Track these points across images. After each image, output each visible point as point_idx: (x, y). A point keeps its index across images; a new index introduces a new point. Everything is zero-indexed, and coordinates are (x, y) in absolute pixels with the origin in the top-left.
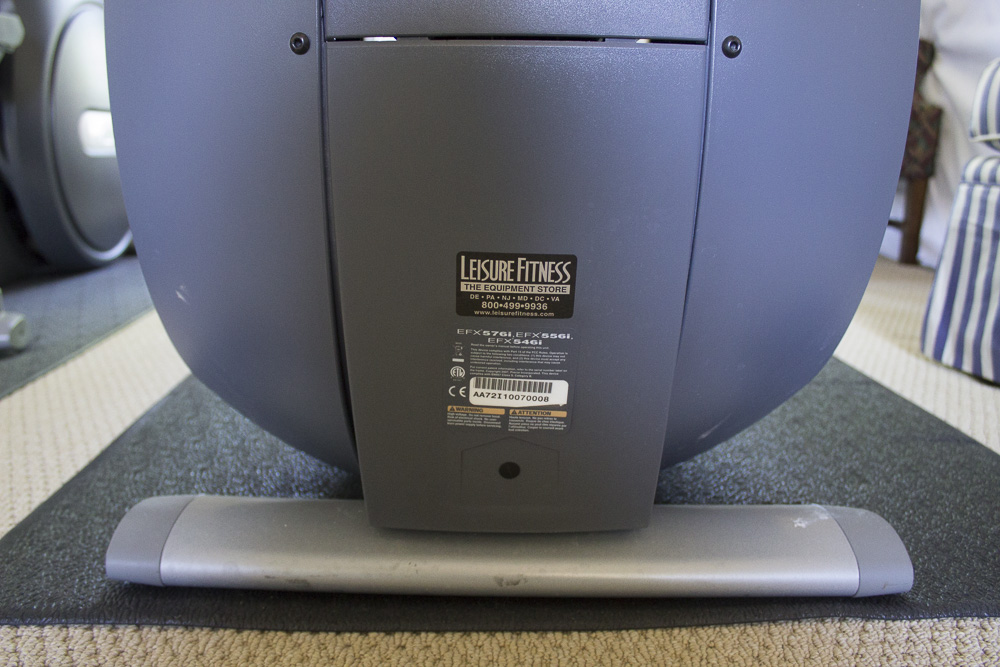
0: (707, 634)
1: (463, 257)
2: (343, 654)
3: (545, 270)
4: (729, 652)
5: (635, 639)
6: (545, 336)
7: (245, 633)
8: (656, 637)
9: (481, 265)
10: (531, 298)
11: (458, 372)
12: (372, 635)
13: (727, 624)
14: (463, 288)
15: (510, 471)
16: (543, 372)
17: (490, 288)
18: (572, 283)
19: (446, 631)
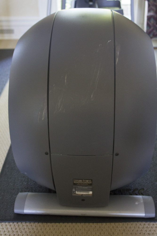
0: (117, 224)
1: (74, 180)
2: (56, 228)
3: (87, 181)
4: (120, 229)
5: (105, 225)
6: (88, 187)
7: (40, 223)
8: (108, 224)
9: (77, 180)
10: (85, 184)
11: (74, 190)
12: (61, 223)
13: (121, 222)
14: (74, 182)
15: (83, 200)
16: (88, 190)
17: (79, 183)
18: (92, 182)
19: (73, 223)
